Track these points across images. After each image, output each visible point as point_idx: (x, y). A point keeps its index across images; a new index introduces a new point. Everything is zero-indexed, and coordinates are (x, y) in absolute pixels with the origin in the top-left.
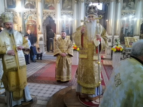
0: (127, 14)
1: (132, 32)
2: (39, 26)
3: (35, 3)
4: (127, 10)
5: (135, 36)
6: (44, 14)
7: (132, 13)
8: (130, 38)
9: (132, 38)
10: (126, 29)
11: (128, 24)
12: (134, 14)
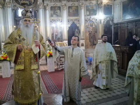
0: (55, 21)
1: (61, 37)
4: (55, 17)
5: (64, 40)
7: (59, 21)
8: (60, 42)
9: (61, 42)
10: (56, 35)
11: (57, 30)
12: (61, 21)
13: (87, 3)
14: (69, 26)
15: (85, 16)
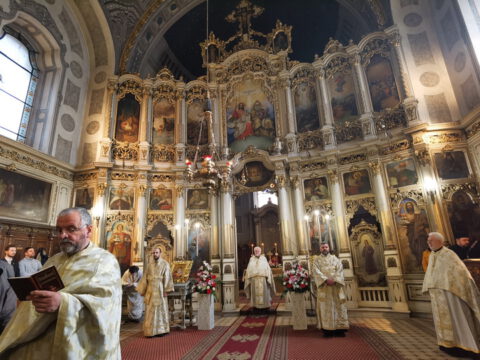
2: (137, 244)
3: (132, 199)
5: (340, 252)
6: (149, 219)
12: (331, 208)
13: (389, 159)
14: (351, 216)
15: (388, 189)
